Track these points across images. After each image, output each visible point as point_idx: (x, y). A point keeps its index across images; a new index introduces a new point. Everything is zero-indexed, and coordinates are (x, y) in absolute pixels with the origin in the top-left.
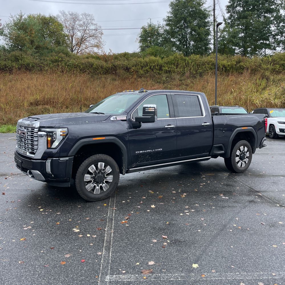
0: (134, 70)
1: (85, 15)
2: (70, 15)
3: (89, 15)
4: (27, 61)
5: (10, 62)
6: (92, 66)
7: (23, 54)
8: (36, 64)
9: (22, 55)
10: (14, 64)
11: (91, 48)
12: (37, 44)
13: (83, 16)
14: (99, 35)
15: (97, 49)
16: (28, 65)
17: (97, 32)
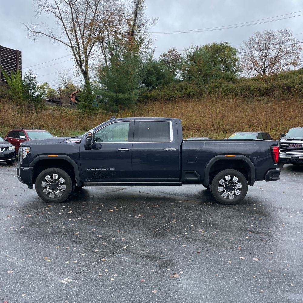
0: (297, 89)
1: (282, 31)
2: (265, 34)
3: (286, 31)
4: (190, 90)
5: (176, 92)
6: (249, 89)
7: (188, 84)
8: (197, 92)
9: (186, 85)
10: (179, 94)
11: (286, 66)
12: (204, 72)
13: (278, 33)
14: (298, 51)
15: (293, 66)
16: (190, 93)
17: (295, 47)
